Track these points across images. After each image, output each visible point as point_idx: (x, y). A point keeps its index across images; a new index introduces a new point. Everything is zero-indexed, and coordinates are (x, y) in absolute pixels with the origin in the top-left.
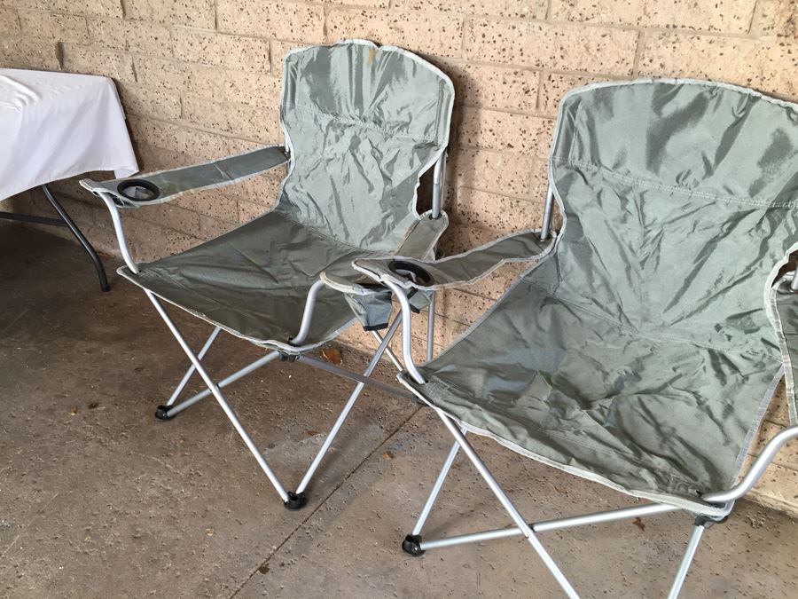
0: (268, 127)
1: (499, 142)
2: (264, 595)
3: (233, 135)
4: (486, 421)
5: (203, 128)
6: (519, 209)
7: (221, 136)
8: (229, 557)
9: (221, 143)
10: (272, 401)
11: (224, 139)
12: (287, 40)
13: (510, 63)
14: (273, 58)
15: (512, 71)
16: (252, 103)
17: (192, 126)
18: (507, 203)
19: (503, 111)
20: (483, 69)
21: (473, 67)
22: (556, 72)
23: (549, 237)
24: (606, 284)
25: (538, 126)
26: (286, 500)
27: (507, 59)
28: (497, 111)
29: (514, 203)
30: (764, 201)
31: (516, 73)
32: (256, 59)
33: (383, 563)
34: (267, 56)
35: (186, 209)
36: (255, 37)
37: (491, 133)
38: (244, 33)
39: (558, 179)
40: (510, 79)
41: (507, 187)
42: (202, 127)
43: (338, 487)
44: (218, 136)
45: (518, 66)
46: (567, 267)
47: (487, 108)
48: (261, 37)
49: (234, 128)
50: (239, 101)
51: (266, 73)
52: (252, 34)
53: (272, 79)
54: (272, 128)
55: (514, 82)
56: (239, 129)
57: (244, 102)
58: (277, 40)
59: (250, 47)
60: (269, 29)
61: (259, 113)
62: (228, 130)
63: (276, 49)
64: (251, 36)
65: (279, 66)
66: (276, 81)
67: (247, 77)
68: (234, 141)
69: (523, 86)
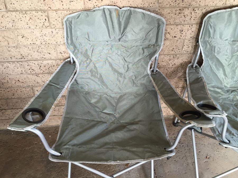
0: (49, 52)
3: (26, 60)
5: (4, 61)
7: (18, 62)
9: (18, 65)
11: (20, 63)
12: (59, 10)
14: (50, 20)
15: (178, 9)
16: (38, 43)
18: (172, 57)
20: (165, 10)
21: (161, 10)
27: (177, 5)
28: (171, 25)
31: (180, 10)
32: (38, 21)
34: (47, 19)
36: (37, 11)
38: (27, 9)
40: (177, 12)
45: (181, 7)
47: (166, 25)
48: (41, 10)
49: (26, 56)
50: (29, 44)
51: (46, 27)
52: (34, 9)
53: (51, 30)
54: (52, 52)
55: (179, 13)
56: (29, 56)
57: (32, 43)
58: (52, 10)
59: (34, 16)
60: (46, 5)
61: (43, 46)
62: (22, 58)
63: (53, 15)
64: (34, 10)
65: (55, 23)
66: (53, 30)
67: (33, 31)
68: (27, 63)
69: (184, 14)
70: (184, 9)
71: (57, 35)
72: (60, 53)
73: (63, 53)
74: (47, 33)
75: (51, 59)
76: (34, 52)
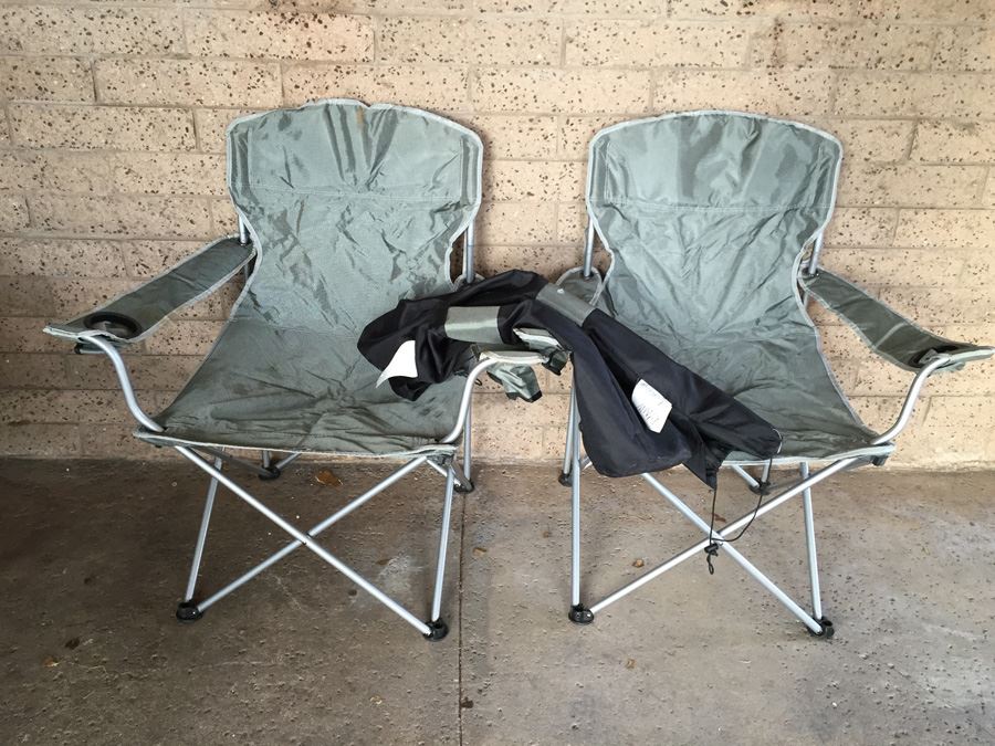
0: (192, 217)
1: (519, 192)
3: (130, 236)
5: (74, 235)
7: (108, 241)
8: (421, 712)
9: (109, 250)
11: (115, 244)
12: (222, 106)
13: (524, 110)
14: (200, 131)
15: (526, 118)
16: (165, 190)
17: (48, 234)
18: (530, 252)
19: (520, 160)
20: (493, 119)
21: (482, 118)
22: (574, 116)
24: (654, 308)
25: (559, 171)
26: (429, 633)
27: (520, 107)
28: (514, 160)
29: (538, 251)
30: (781, 207)
31: (531, 120)
32: (170, 133)
33: (567, 644)
34: (191, 129)
35: (40, 352)
36: (167, 107)
37: (509, 184)
38: (146, 102)
39: (599, 216)
40: (525, 127)
41: (527, 237)
42: (71, 234)
44: (103, 242)
45: (533, 114)
47: (501, 159)
48: (178, 105)
49: (131, 227)
50: (142, 190)
51: (188, 150)
52: (161, 102)
53: (199, 158)
54: (201, 218)
55: (531, 129)
56: (140, 227)
57: (149, 191)
58: (206, 107)
59: (159, 119)
60: (191, 95)
61: (176, 201)
62: (120, 232)
63: (205, 118)
64: (160, 106)
65: (210, 140)
66: (205, 158)
67: (154, 158)
68: (133, 244)
69: (542, 132)
70: (541, 119)
71: (213, 172)
72: (221, 222)
73: (228, 222)
74: (189, 165)
75: (195, 238)
76: (153, 214)
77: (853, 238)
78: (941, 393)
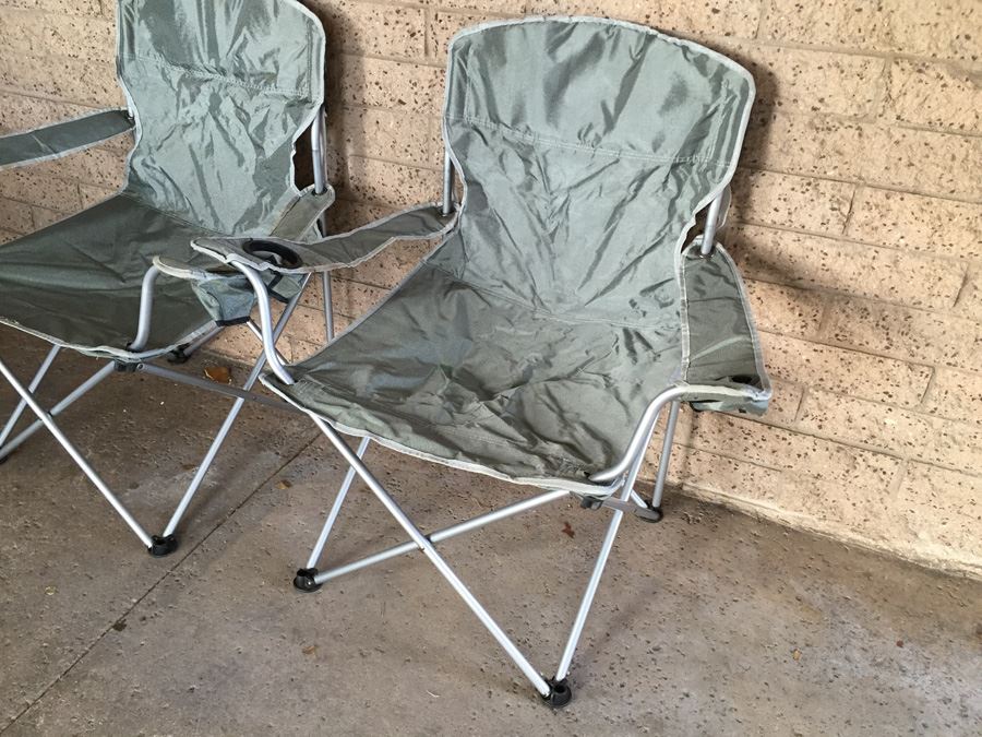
0: (105, 86)
1: (387, 98)
2: (118, 655)
3: (63, 98)
4: (365, 420)
6: (419, 180)
7: (48, 100)
8: (75, 616)
10: (137, 433)
11: (52, 104)
15: (393, 9)
16: (83, 55)
17: (8, 88)
18: (405, 173)
19: (389, 59)
20: (360, 7)
21: (348, 4)
22: (443, 10)
23: (452, 210)
24: (517, 263)
25: (430, 77)
26: (150, 545)
28: (383, 58)
29: (414, 174)
30: (667, 157)
31: (398, 12)
33: (271, 604)
35: (13, 199)
37: (377, 87)
39: (454, 141)
40: (392, 18)
41: (404, 153)
42: (22, 91)
43: (218, 526)
44: (44, 101)
45: (400, 3)
46: (473, 246)
47: (370, 56)
49: (63, 90)
50: (66, 54)
53: (105, 25)
55: (397, 22)
57: (72, 55)
61: (92, 68)
62: (55, 93)
66: (110, 25)
67: (72, 21)
68: (64, 107)
69: (408, 28)
70: (409, 11)
74: (98, 31)
77: (794, 218)
78: (925, 458)
